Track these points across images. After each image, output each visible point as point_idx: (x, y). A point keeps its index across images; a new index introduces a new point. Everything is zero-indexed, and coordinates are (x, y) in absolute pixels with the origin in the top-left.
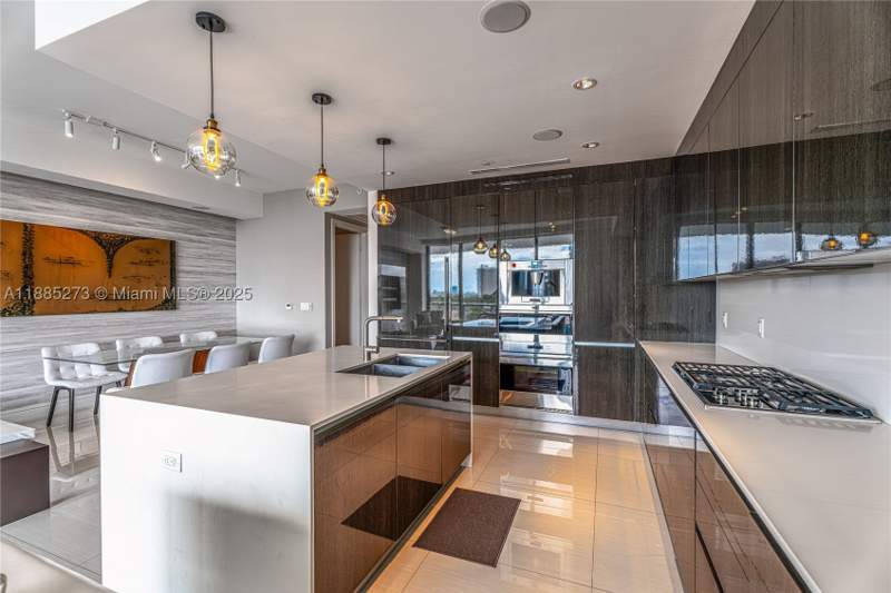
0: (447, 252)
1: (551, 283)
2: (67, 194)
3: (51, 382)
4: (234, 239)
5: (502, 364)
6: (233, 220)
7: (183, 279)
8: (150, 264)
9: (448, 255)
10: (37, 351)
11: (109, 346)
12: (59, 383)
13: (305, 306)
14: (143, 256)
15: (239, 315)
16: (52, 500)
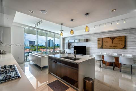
8: (120, 41)
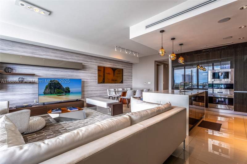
0: (192, 68)
1: (226, 75)
2: (108, 61)
3: (109, 96)
4: (132, 68)
5: (209, 97)
6: (132, 64)
7: (124, 77)
8: (119, 74)
9: (192, 69)
10: (107, 90)
11: (115, 90)
12: (110, 96)
13: (149, 83)
14: (118, 72)
15: (133, 85)
16: (123, 112)
